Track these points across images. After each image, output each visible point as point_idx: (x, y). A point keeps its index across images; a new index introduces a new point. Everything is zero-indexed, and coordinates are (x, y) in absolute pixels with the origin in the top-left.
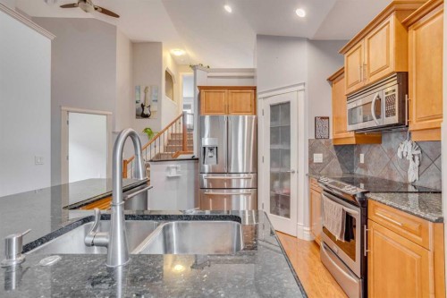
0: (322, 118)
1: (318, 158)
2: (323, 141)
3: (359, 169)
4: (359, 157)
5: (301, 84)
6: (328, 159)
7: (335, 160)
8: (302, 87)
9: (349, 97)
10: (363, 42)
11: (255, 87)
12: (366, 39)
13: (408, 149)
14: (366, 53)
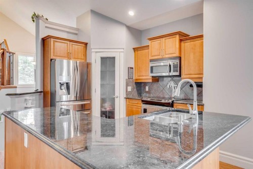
0: (131, 68)
1: (129, 89)
2: (131, 80)
3: (145, 94)
4: (145, 88)
5: (121, 49)
6: (133, 89)
7: (135, 90)
8: (122, 50)
9: (151, 61)
10: (161, 39)
11: (87, 43)
12: (164, 39)
13: (172, 84)
14: (164, 44)
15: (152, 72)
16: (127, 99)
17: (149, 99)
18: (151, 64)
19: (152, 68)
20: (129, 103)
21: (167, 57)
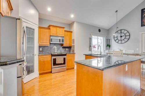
10: (57, 28)
13: (55, 47)
14: (58, 30)
16: (40, 56)
17: (56, 54)
21: (60, 35)
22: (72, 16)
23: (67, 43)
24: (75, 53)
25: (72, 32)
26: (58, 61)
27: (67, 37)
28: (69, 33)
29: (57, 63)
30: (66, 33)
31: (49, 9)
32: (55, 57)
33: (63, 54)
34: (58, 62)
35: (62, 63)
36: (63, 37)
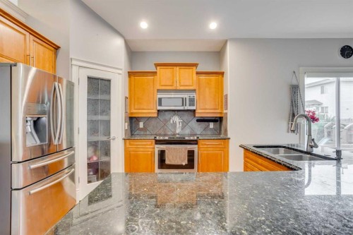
4: (139, 124)
5: (119, 69)
8: (120, 72)
9: (159, 91)
10: (175, 68)
11: (59, 47)
12: (178, 68)
13: (176, 119)
14: (178, 74)
15: (160, 104)
16: (128, 141)
17: (167, 138)
18: (159, 96)
19: (160, 100)
20: (130, 144)
21: (182, 88)
22: (213, 25)
23: (207, 107)
24: (229, 136)
25: (222, 74)
26: (171, 157)
27: (207, 90)
28: (213, 78)
29: (167, 162)
30: (203, 77)
31: (144, 25)
32: (163, 147)
33: (187, 138)
34: (170, 161)
35: (184, 164)
36: (194, 91)
